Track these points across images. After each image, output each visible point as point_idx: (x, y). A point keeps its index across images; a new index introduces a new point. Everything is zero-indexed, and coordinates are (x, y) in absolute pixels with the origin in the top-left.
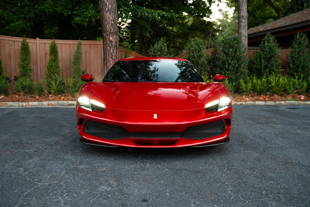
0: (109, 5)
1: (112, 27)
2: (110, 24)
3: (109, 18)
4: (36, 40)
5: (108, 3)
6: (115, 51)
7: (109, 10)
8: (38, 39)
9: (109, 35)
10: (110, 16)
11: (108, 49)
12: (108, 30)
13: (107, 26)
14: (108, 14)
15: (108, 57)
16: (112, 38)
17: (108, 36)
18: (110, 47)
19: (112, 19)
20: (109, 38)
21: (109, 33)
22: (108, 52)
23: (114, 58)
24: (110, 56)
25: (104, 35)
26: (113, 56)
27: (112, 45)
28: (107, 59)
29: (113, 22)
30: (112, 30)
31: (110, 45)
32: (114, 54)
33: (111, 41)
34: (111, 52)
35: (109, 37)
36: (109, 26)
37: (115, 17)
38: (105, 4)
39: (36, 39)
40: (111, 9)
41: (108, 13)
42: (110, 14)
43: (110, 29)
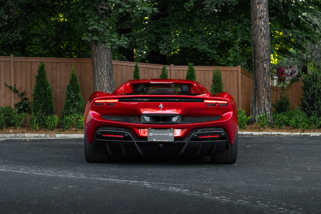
0: (264, 30)
1: (266, 54)
2: (264, 50)
3: (264, 44)
4: (171, 67)
5: (263, 28)
6: (268, 79)
7: (264, 35)
8: (172, 65)
9: (263, 62)
10: (265, 42)
11: (261, 77)
12: (262, 56)
13: (262, 53)
14: (263, 40)
15: (261, 86)
16: (266, 65)
17: (261, 63)
18: (264, 75)
19: (267, 45)
20: (263, 66)
21: (263, 59)
22: (261, 81)
23: (267, 87)
24: (264, 85)
25: (257, 62)
26: (267, 84)
27: (265, 73)
28: (260, 88)
29: (267, 48)
30: (267, 56)
31: (264, 73)
32: (267, 83)
33: (265, 69)
34: (264, 81)
35: (263, 64)
36: (263, 52)
37: (269, 43)
38: (261, 29)
39: (169, 65)
40: (266, 35)
41: (263, 38)
42: (265, 39)
43: (265, 56)
